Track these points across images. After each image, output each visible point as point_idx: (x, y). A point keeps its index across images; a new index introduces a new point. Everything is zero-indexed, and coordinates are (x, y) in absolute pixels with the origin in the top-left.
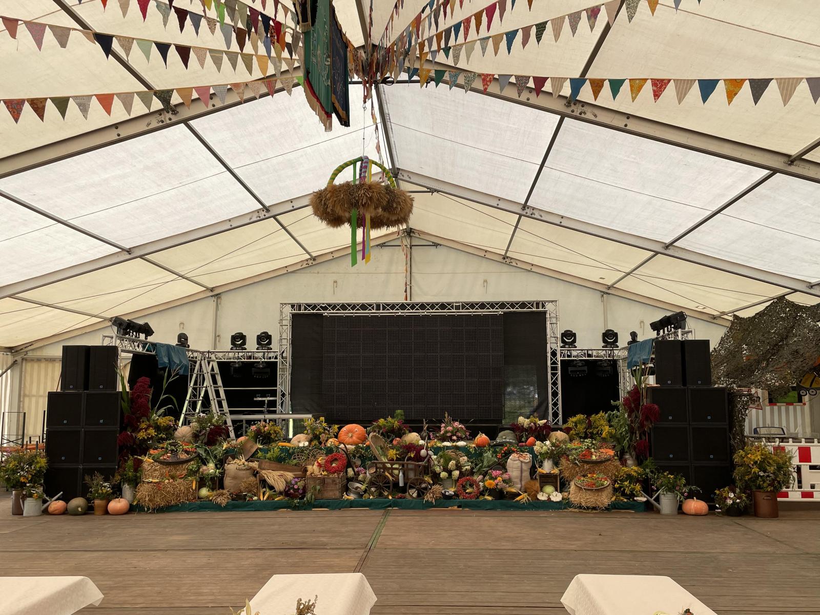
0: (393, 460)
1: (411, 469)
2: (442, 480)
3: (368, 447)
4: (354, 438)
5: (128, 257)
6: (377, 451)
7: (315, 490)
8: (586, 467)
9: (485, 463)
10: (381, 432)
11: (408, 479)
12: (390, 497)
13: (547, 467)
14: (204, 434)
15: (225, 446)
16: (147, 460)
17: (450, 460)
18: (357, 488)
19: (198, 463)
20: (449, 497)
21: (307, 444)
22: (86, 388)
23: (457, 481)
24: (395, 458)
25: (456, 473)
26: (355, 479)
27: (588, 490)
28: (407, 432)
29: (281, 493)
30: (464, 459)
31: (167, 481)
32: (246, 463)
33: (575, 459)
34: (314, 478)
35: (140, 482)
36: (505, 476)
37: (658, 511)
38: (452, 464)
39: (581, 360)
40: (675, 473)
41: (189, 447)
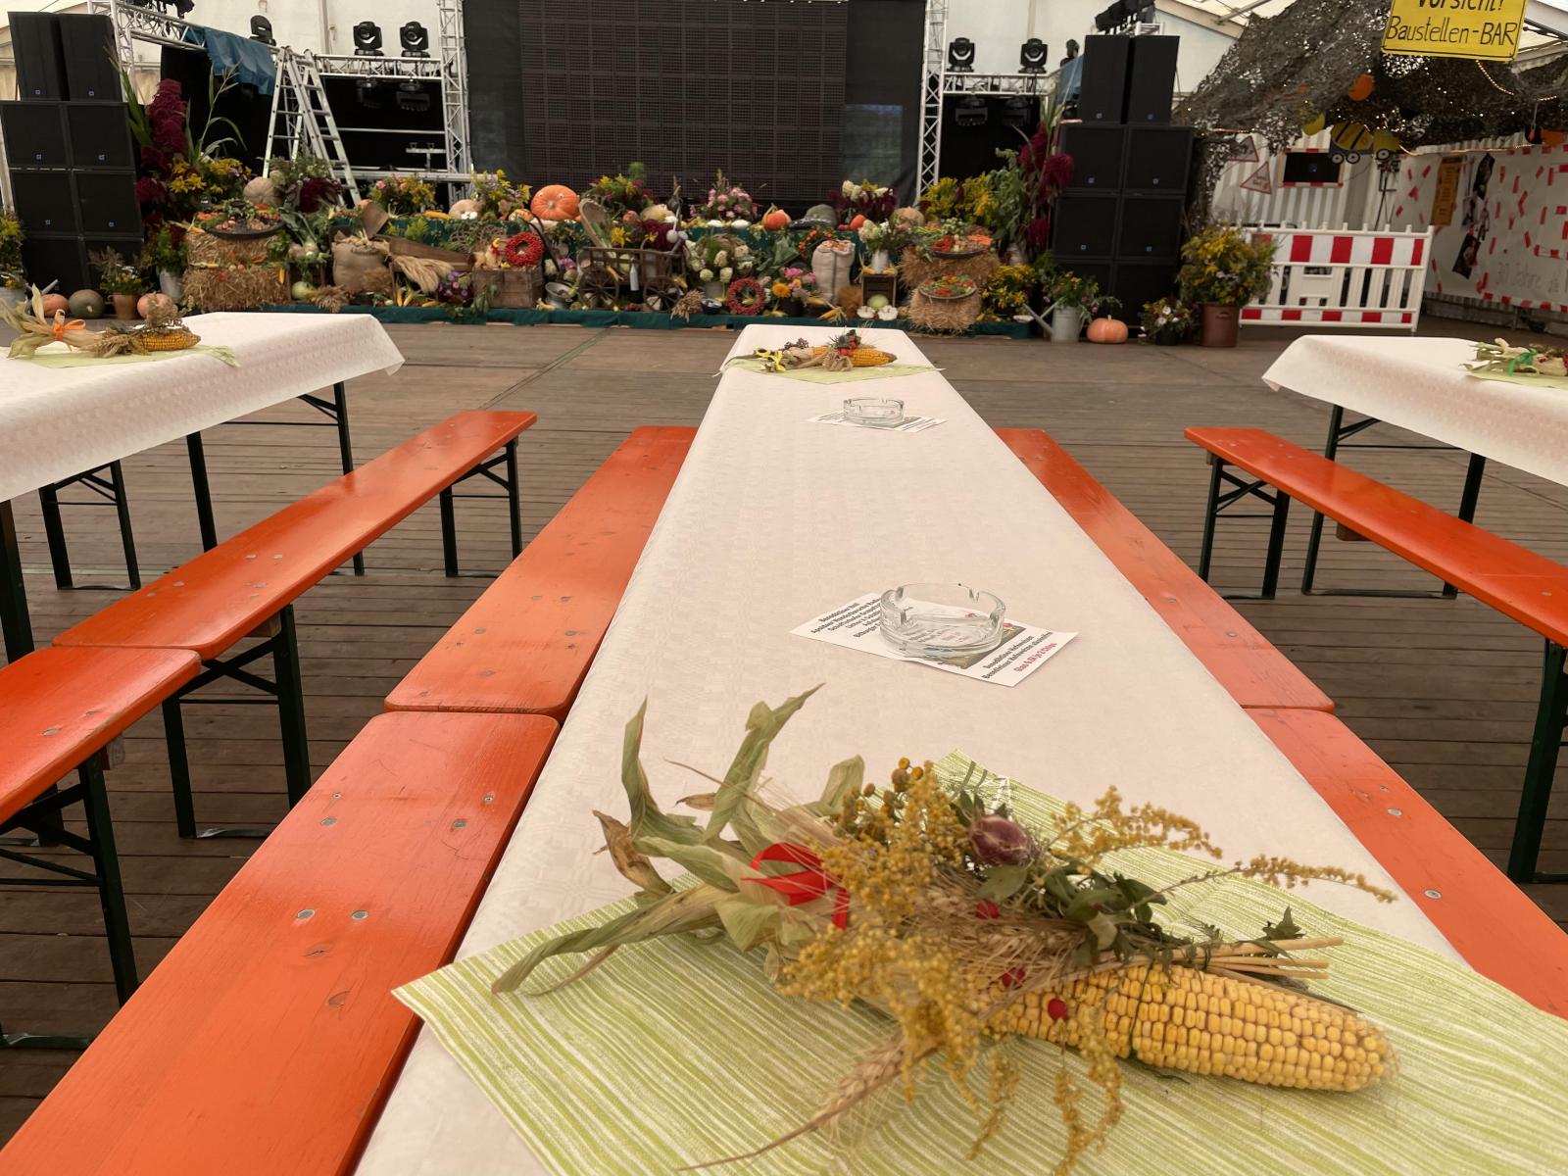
0: (619, 246)
1: (651, 263)
2: (703, 283)
3: (580, 225)
4: (558, 209)
6: (592, 231)
7: (489, 291)
8: (942, 264)
9: (778, 258)
10: (603, 199)
11: (646, 279)
12: (616, 309)
13: (879, 264)
14: (294, 191)
15: (331, 214)
16: (193, 230)
17: (719, 249)
18: (562, 292)
19: (284, 238)
20: (714, 311)
21: (474, 215)
22: (65, 95)
23: (728, 285)
24: (623, 243)
25: (727, 272)
26: (558, 277)
27: (940, 300)
28: (650, 202)
29: (431, 295)
30: (742, 250)
31: (232, 267)
32: (369, 243)
33: (925, 250)
34: (486, 272)
35: (186, 267)
36: (807, 278)
37: (1047, 337)
38: (721, 256)
39: (979, 96)
41: (268, 213)
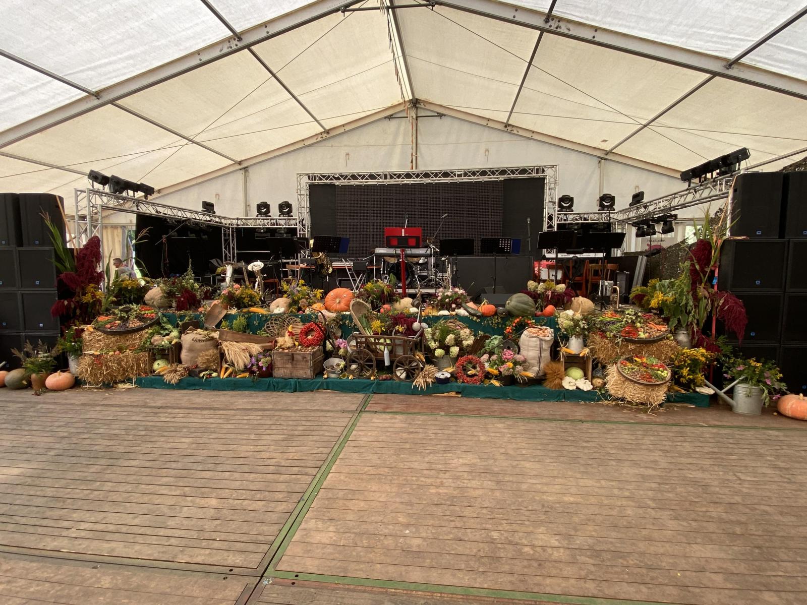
0: (377, 334)
1: (399, 345)
2: (437, 358)
5: (96, 102)
6: (358, 321)
8: (631, 347)
11: (396, 356)
12: (373, 378)
13: (574, 346)
16: (89, 329)
17: (448, 333)
20: (446, 381)
21: (283, 310)
22: (20, 244)
23: (456, 359)
24: (380, 332)
25: (455, 350)
26: (334, 353)
28: (399, 297)
29: (242, 370)
30: (465, 332)
31: (111, 353)
32: (207, 333)
33: (615, 336)
34: (281, 354)
35: (82, 354)
36: (518, 357)
37: (729, 408)
38: (450, 338)
39: (577, 224)
40: (763, 360)
41: (149, 313)
